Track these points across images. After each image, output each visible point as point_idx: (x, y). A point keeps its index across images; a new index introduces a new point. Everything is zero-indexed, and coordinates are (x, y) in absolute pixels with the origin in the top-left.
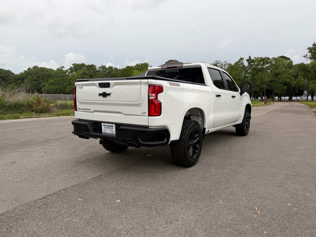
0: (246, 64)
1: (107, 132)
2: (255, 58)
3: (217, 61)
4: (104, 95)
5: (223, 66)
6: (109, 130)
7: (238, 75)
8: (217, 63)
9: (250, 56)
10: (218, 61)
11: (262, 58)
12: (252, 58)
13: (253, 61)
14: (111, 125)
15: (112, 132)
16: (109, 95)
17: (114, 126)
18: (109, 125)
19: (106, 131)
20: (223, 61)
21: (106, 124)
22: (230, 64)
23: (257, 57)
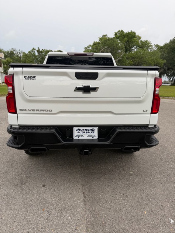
0: (37, 54)
1: (83, 137)
2: (42, 49)
3: (12, 49)
4: (87, 90)
5: (19, 53)
6: (88, 135)
7: (32, 61)
8: (13, 51)
9: (39, 48)
10: (14, 49)
11: (47, 50)
12: (41, 50)
13: (41, 52)
14: (91, 129)
15: (91, 137)
16: (94, 89)
17: (96, 129)
18: (87, 129)
19: (80, 137)
20: (18, 50)
21: (82, 128)
22: (24, 52)
23: (44, 49)
